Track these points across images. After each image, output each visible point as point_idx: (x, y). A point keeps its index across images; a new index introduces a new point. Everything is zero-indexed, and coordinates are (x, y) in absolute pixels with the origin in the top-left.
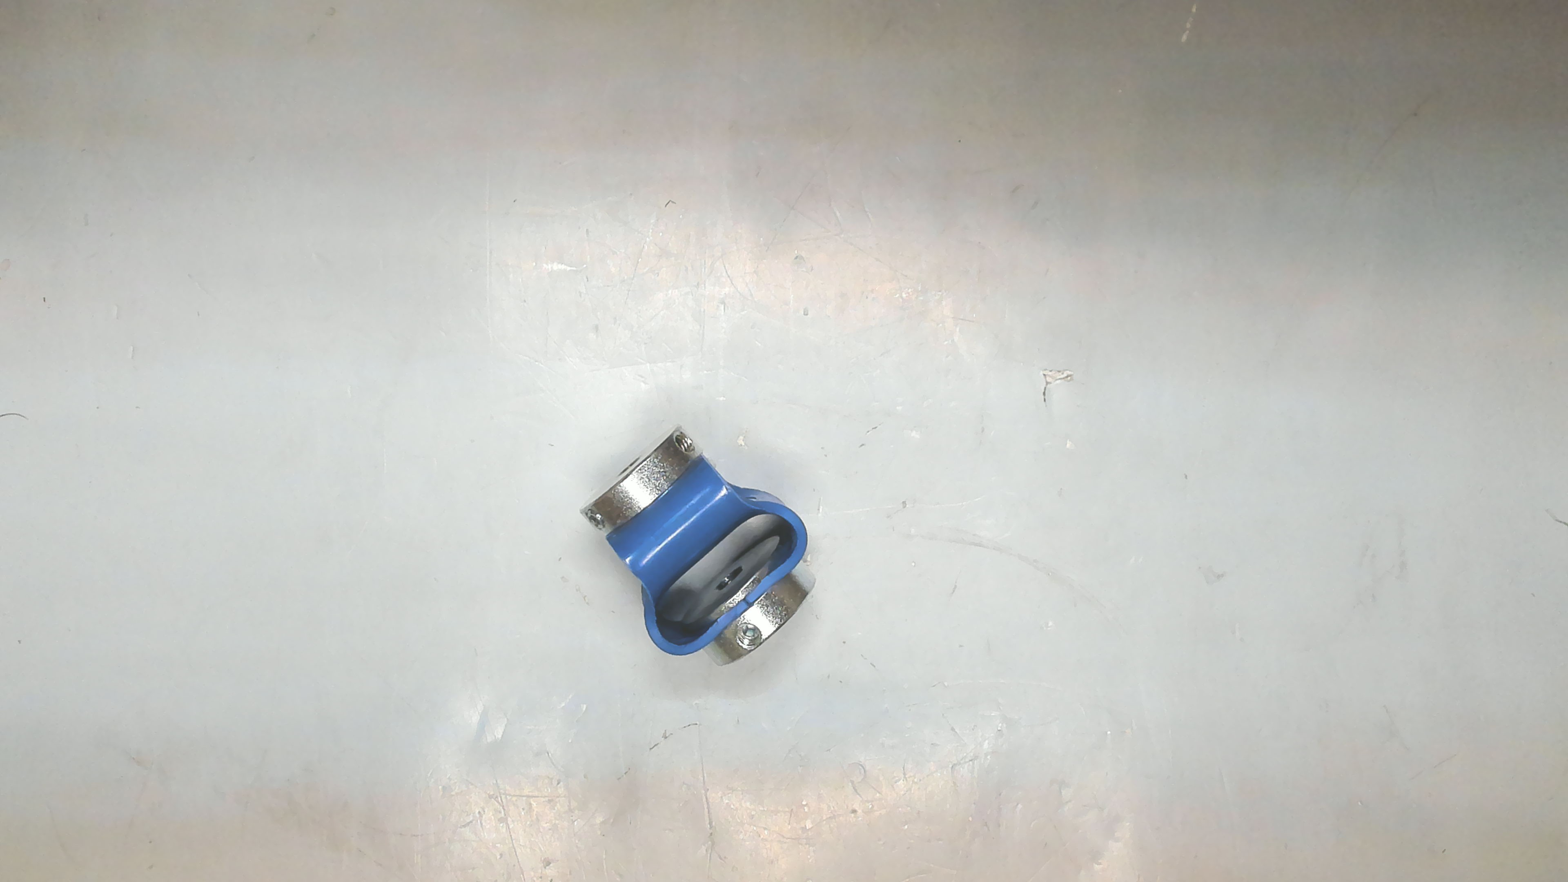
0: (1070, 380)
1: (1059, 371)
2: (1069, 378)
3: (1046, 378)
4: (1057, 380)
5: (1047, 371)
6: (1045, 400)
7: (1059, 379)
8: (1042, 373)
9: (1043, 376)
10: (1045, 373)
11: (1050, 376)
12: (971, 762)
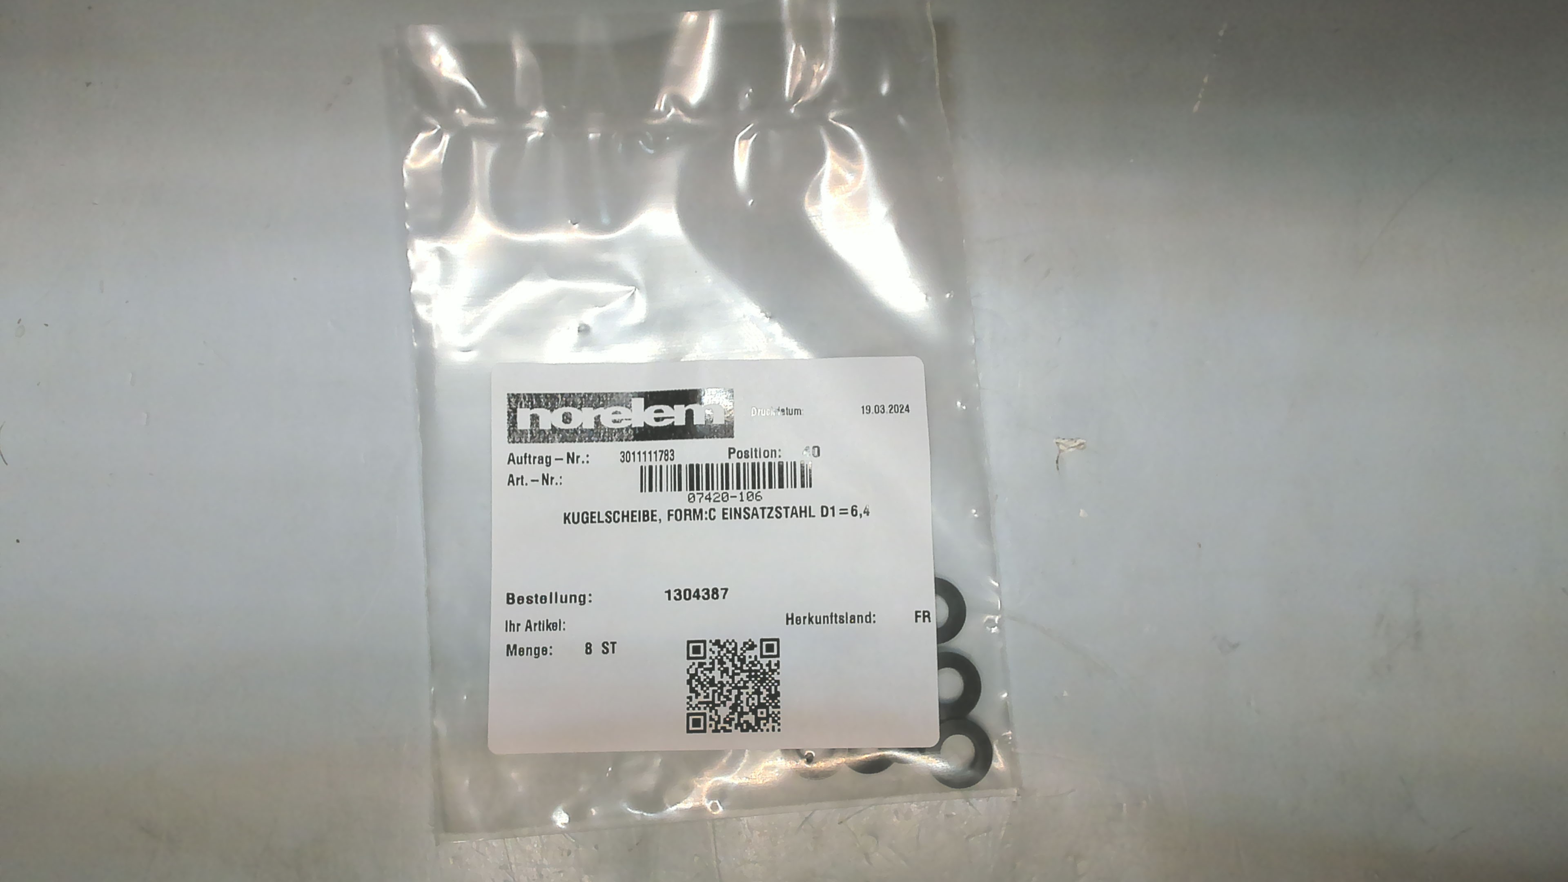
0: (1082, 449)
1: (1072, 439)
2: (1082, 446)
3: (1058, 446)
4: (1070, 448)
5: (1060, 439)
6: (1058, 469)
7: (1072, 447)
8: (1055, 441)
9: (1055, 444)
10: (1058, 441)
11: (1063, 444)
12: (986, 834)
